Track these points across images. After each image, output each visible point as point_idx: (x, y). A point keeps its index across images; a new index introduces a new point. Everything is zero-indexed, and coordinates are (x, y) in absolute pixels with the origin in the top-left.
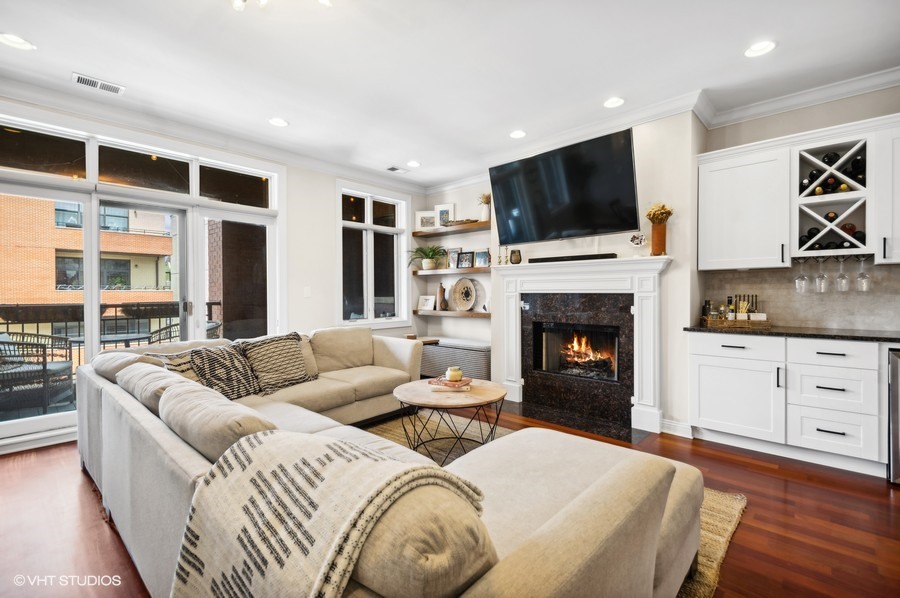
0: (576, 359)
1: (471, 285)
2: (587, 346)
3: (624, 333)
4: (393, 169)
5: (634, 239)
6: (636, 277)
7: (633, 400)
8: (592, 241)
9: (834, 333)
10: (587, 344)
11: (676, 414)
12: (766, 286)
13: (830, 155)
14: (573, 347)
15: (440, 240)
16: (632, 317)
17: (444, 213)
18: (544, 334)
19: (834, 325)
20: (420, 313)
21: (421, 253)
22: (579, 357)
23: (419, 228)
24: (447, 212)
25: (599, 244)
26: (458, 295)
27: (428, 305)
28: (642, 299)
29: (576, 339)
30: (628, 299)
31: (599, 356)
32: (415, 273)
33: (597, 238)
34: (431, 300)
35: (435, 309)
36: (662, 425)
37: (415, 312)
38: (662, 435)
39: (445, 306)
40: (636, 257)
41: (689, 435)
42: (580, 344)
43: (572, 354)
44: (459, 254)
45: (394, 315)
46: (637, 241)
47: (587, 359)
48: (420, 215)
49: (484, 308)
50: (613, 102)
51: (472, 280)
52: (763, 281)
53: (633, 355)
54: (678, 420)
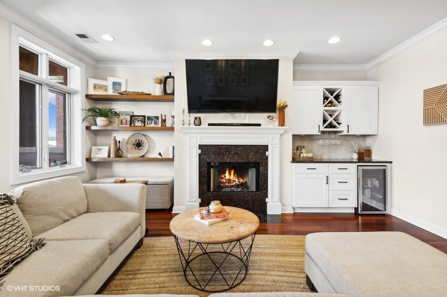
0: (227, 184)
1: (143, 139)
2: (234, 175)
3: (262, 166)
4: (82, 36)
5: (269, 117)
6: (271, 137)
7: (267, 200)
8: (245, 116)
9: (326, 160)
10: (234, 173)
11: (286, 204)
12: (305, 142)
13: (331, 92)
14: (225, 176)
15: (111, 104)
16: (267, 157)
17: (116, 85)
18: (212, 170)
19: (326, 158)
20: (94, 160)
21: (95, 113)
22: (228, 183)
23: (92, 92)
24: (120, 84)
25: (249, 118)
26: (129, 146)
27: (102, 153)
28: (273, 148)
29: (227, 172)
30: (265, 148)
31: (241, 180)
32: (88, 128)
33: (248, 115)
34: (105, 150)
35: (109, 156)
36: (282, 210)
37: (88, 160)
38: (282, 214)
39: (119, 154)
40: (270, 126)
41: (292, 212)
42: (230, 174)
43: (224, 181)
44: (132, 117)
45: (66, 163)
46: (270, 118)
47: (234, 183)
48: (92, 82)
49: (160, 154)
50: (268, 43)
51: (144, 135)
52: (304, 140)
53: (267, 177)
54: (287, 206)
